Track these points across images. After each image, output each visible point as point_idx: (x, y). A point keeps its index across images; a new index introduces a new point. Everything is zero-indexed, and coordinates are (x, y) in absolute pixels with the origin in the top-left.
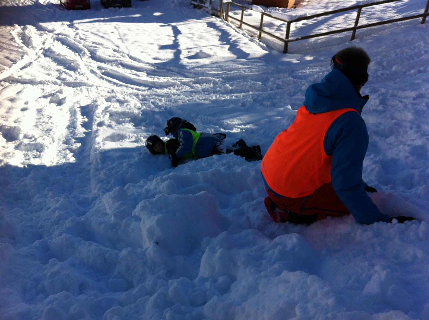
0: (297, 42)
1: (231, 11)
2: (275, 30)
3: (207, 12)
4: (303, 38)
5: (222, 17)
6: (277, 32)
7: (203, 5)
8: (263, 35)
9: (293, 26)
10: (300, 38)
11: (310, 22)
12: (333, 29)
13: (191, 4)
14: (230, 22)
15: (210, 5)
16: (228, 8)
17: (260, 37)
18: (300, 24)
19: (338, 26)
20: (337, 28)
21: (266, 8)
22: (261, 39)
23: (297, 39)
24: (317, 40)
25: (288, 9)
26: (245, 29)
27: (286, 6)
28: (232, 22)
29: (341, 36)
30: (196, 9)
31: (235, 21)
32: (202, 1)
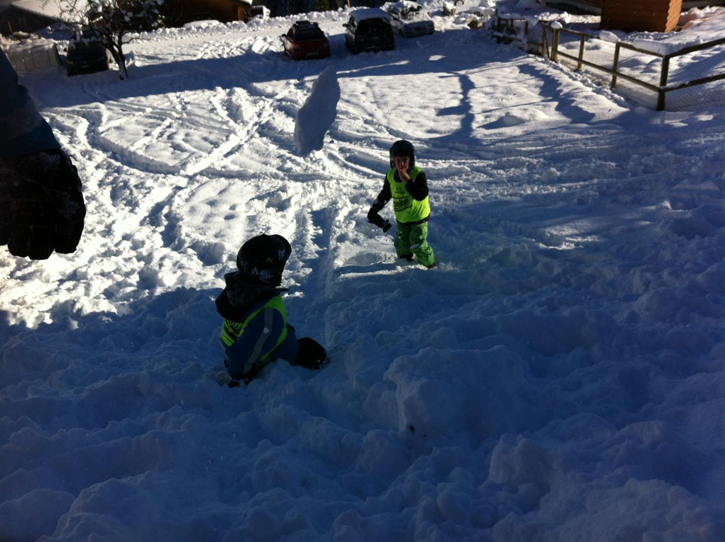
0: (681, 90)
1: (562, 42)
2: (641, 71)
3: (521, 48)
4: (693, 83)
5: (546, 55)
6: (644, 74)
7: (513, 36)
8: (619, 81)
9: (674, 63)
10: (687, 83)
11: (707, 54)
13: (493, 36)
14: (559, 62)
15: (525, 36)
16: (556, 38)
17: (613, 85)
18: (688, 59)
21: (626, 34)
22: (615, 88)
23: (683, 86)
24: (720, 85)
25: (665, 33)
26: (587, 72)
27: (662, 29)
28: (563, 62)
30: (502, 44)
31: (568, 60)
32: (512, 30)
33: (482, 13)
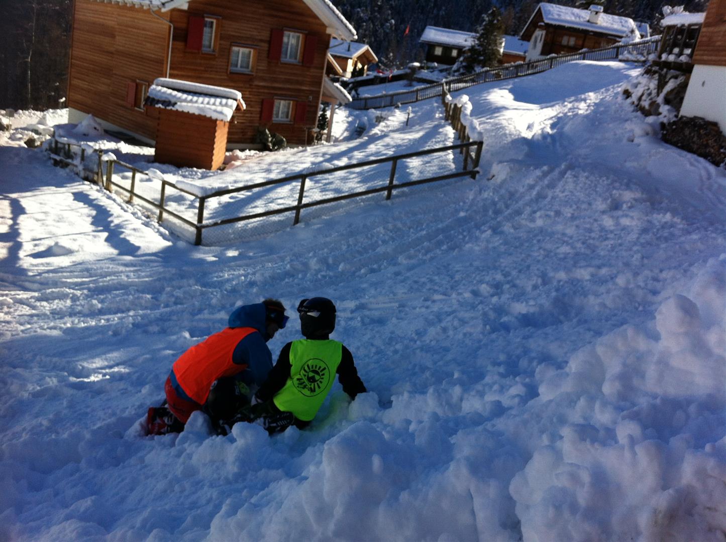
0: (216, 227)
1: (117, 172)
2: (187, 207)
3: (77, 174)
4: (223, 222)
5: (101, 184)
6: (189, 210)
7: (70, 161)
8: (165, 215)
9: (213, 203)
10: (219, 222)
11: (242, 195)
12: (274, 207)
13: (50, 158)
14: (113, 192)
15: (81, 163)
16: (111, 169)
17: (160, 218)
18: (225, 198)
19: (280, 201)
20: (278, 204)
21: (177, 169)
22: (162, 221)
23: (216, 224)
24: (245, 225)
25: (211, 171)
26: (138, 205)
27: (208, 167)
28: (117, 192)
29: (280, 218)
30: (58, 167)
31: (121, 191)
32: (69, 155)
33: (40, 131)
